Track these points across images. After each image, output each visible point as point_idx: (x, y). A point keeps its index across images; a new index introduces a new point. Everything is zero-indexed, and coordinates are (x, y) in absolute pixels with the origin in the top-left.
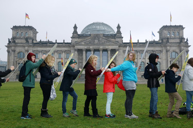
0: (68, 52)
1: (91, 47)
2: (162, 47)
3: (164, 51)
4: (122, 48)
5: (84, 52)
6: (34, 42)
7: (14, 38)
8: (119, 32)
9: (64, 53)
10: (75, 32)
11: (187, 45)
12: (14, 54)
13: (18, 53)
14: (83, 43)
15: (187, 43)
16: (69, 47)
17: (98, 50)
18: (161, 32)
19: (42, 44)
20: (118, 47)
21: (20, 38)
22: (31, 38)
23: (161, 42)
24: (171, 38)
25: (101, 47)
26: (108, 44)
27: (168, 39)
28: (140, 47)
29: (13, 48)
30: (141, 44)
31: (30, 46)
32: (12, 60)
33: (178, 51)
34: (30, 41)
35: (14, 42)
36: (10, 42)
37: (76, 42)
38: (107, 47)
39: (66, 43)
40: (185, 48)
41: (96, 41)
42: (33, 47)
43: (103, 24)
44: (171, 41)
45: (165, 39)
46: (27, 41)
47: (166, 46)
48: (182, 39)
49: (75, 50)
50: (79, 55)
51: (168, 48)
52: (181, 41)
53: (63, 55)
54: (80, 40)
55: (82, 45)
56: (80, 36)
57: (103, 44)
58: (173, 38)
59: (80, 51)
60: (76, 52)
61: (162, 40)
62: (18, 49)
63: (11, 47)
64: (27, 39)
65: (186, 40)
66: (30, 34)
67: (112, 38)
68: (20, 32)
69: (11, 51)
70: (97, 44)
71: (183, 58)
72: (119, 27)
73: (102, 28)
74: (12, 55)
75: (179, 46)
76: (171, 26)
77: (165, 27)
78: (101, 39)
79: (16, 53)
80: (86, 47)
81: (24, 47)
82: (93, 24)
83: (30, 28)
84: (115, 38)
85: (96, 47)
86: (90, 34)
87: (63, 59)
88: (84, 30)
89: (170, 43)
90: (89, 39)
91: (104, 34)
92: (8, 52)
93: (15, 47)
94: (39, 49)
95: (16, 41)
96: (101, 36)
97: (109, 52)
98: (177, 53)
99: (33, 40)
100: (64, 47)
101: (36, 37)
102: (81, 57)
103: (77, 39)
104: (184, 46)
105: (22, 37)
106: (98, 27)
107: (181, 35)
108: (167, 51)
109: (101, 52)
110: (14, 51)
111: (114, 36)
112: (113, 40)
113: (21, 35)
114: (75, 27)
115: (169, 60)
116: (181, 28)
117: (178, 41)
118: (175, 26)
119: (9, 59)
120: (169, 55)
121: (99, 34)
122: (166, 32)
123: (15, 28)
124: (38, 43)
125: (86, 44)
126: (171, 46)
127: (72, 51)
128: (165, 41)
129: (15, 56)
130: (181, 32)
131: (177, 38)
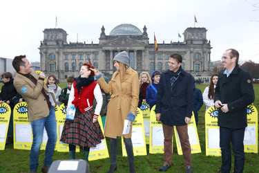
0: (96, 53)
1: (118, 48)
2: (186, 48)
3: (188, 52)
4: (148, 49)
5: (111, 53)
6: (65, 44)
7: (45, 40)
8: (145, 33)
9: (92, 54)
10: (103, 33)
11: (209, 47)
12: (46, 56)
13: (50, 55)
14: (110, 44)
15: (209, 44)
16: (97, 48)
18: (185, 34)
19: (72, 45)
20: (144, 48)
21: (51, 41)
22: (60, 40)
23: (185, 43)
24: (195, 40)
25: (128, 48)
26: (134, 45)
27: (192, 40)
28: (165, 48)
29: (44, 50)
30: (166, 46)
31: (60, 48)
32: (44, 62)
33: (201, 52)
34: (61, 43)
35: (46, 44)
36: (42, 44)
37: (103, 43)
38: (133, 48)
39: (94, 45)
40: (207, 50)
41: (123, 42)
42: (63, 48)
43: (131, 26)
44: (195, 42)
45: (188, 40)
46: (58, 44)
48: (205, 41)
49: (103, 51)
50: (106, 56)
51: (192, 49)
52: (204, 43)
53: (92, 56)
54: (108, 41)
55: (110, 46)
56: (107, 38)
57: (129, 45)
58: (197, 40)
59: (107, 52)
60: (104, 53)
62: (50, 51)
64: (57, 42)
65: (208, 42)
66: (60, 36)
67: (138, 39)
68: (51, 35)
69: (43, 53)
70: (124, 46)
72: (145, 29)
73: (129, 29)
74: (44, 57)
75: (202, 48)
76: (195, 28)
77: (189, 30)
78: (127, 40)
79: (48, 55)
80: (113, 48)
81: (55, 49)
82: (121, 25)
83: (61, 31)
84: (141, 39)
85: (122, 48)
86: (117, 36)
88: (112, 31)
89: (194, 45)
90: (116, 40)
92: (41, 53)
93: (47, 49)
94: (69, 50)
95: (48, 44)
96: (128, 37)
97: (135, 53)
98: (200, 54)
99: (63, 42)
100: (92, 48)
101: (66, 39)
102: (108, 58)
104: (207, 48)
105: (52, 39)
106: (126, 29)
107: (204, 37)
108: (191, 52)
110: (46, 53)
111: (140, 37)
112: (140, 41)
113: (52, 37)
114: (103, 29)
115: (193, 61)
116: (204, 30)
117: (201, 43)
118: (199, 29)
119: (41, 61)
120: (192, 57)
121: (126, 36)
122: (190, 34)
123: (46, 31)
124: (68, 45)
125: (113, 45)
126: (194, 48)
127: (100, 52)
128: (189, 42)
129: (46, 58)
130: (203, 34)
131: (200, 40)
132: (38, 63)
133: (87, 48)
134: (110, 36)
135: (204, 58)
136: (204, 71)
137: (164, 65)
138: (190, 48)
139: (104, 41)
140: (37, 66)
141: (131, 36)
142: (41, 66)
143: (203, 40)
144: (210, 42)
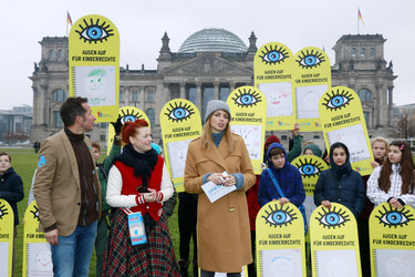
0: (150, 90)
1: (196, 79)
2: (340, 79)
5: (183, 90)
7: (44, 62)
8: (253, 48)
9: (142, 92)
10: (165, 48)
11: (390, 75)
12: (46, 93)
13: (53, 92)
14: (180, 71)
15: (389, 70)
16: (154, 79)
17: (211, 86)
18: (337, 49)
20: (249, 78)
21: (56, 62)
23: (337, 68)
24: (358, 62)
25: (217, 79)
26: (230, 72)
27: (352, 62)
29: (43, 82)
32: (42, 106)
33: (371, 86)
35: (45, 69)
36: (37, 69)
37: (166, 68)
38: (228, 79)
39: (147, 71)
40: (386, 81)
41: (207, 67)
43: (223, 32)
44: (358, 66)
45: (345, 62)
48: (380, 62)
49: (165, 85)
50: (172, 95)
51: (352, 81)
52: (379, 68)
53: (142, 96)
54: (175, 64)
55: (179, 75)
56: (174, 57)
57: (220, 73)
58: (363, 62)
59: (174, 87)
60: (167, 90)
61: (340, 65)
62: (53, 85)
63: (39, 79)
65: (388, 66)
67: (240, 61)
68: (55, 50)
69: (39, 88)
70: (208, 74)
71: (381, 101)
72: (253, 38)
73: (221, 39)
74: (42, 96)
75: (375, 78)
76: (359, 36)
77: (346, 39)
78: (216, 63)
79: (50, 91)
80: (186, 80)
81: (64, 79)
82: (204, 32)
84: (244, 61)
85: (206, 79)
86: (195, 53)
87: (142, 103)
88: (184, 44)
89: (356, 71)
90: (192, 63)
91: (222, 53)
92: (35, 89)
93: (48, 78)
95: (50, 68)
96: (218, 56)
97: (232, 89)
98: (370, 91)
100: (143, 78)
103: (170, 63)
104: (384, 78)
105: (60, 60)
106: (213, 38)
107: (378, 55)
109: (216, 89)
110: (46, 88)
111: (242, 57)
112: (241, 64)
113: (58, 55)
114: (166, 39)
116: (378, 39)
117: (372, 66)
118: (368, 37)
119: (35, 104)
121: (213, 53)
122: (349, 48)
123: (46, 42)
125: (187, 73)
126: (357, 78)
127: (160, 87)
128: (346, 66)
129: (46, 98)
130: (378, 48)
131: (370, 61)
132: (29, 109)
133: (133, 78)
134: (180, 54)
135: (378, 99)
136: (378, 126)
138: (348, 78)
139: (167, 64)
140: (26, 114)
141: (223, 55)
142: (36, 114)
143: (375, 61)
144: (391, 64)
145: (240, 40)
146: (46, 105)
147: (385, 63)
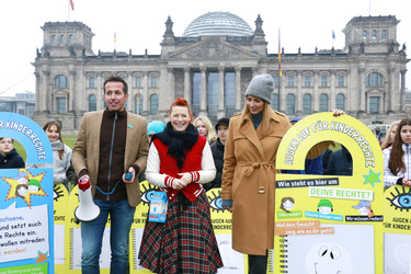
0: (153, 75)
1: (201, 64)
2: (349, 63)
3: (354, 72)
4: (265, 65)
5: (187, 75)
6: (87, 54)
7: (46, 48)
8: (259, 32)
9: (146, 77)
10: (169, 32)
11: (403, 58)
12: (48, 79)
13: (56, 78)
14: (185, 56)
15: (402, 53)
16: (157, 63)
17: (215, 70)
18: (347, 32)
19: (104, 58)
20: (256, 63)
21: (58, 47)
22: (79, 47)
23: (347, 51)
24: (369, 44)
25: (222, 64)
26: (236, 56)
27: (362, 45)
28: (303, 62)
29: (45, 67)
30: (305, 57)
31: (78, 63)
32: (45, 92)
33: (383, 70)
34: (79, 53)
35: (47, 55)
36: (39, 55)
37: (169, 53)
38: (233, 64)
39: (150, 56)
40: (398, 65)
41: (212, 51)
42: (85, 64)
43: (228, 15)
44: (368, 50)
45: (355, 45)
46: (73, 53)
47: (357, 61)
48: (393, 45)
49: (169, 70)
50: (176, 80)
51: (363, 64)
52: (391, 51)
53: (145, 81)
54: (179, 48)
55: (183, 60)
56: (178, 41)
57: (225, 57)
58: (374, 44)
59: (178, 72)
60: (170, 75)
61: (350, 48)
62: (55, 70)
63: (41, 65)
64: (72, 50)
65: (401, 48)
66: (78, 38)
67: (245, 45)
68: (58, 35)
69: (41, 74)
70: (213, 58)
71: (393, 86)
72: (259, 21)
73: (227, 23)
74: (44, 82)
75: (386, 61)
76: (370, 18)
77: (357, 21)
78: (221, 47)
79: (52, 77)
80: (190, 64)
81: (67, 64)
82: (209, 15)
83: (79, 26)
84: (250, 45)
85: (211, 64)
86: (200, 37)
87: (146, 88)
88: (188, 28)
89: (367, 54)
90: (196, 47)
91: (227, 37)
92: (37, 75)
93: (50, 64)
94: (97, 68)
95: (52, 54)
96: (223, 40)
97: (238, 74)
98: (381, 75)
99: (84, 51)
100: (146, 63)
101: (90, 44)
102: (180, 85)
103: (173, 47)
104: (397, 61)
105: (62, 45)
106: (218, 22)
107: (390, 37)
108: (360, 72)
109: (221, 74)
110: (48, 74)
111: (248, 41)
112: (247, 48)
113: (60, 40)
114: (169, 23)
115: (364, 90)
116: (391, 21)
117: (384, 49)
118: (380, 18)
119: (38, 90)
120: (363, 81)
121: (218, 37)
122: (359, 31)
123: (49, 27)
124: (95, 57)
125: (191, 58)
126: (368, 62)
127: (163, 72)
128: (356, 49)
129: (49, 85)
130: (390, 30)
131: (382, 44)
132: (32, 95)
133: (136, 63)
134: (184, 39)
135: (390, 83)
136: (389, 112)
137: (300, 99)
138: (358, 62)
139: (171, 49)
140: (27, 100)
142: (38, 101)
143: (387, 44)
144: (404, 47)
145: (246, 24)
146: (48, 91)
147: (398, 45)
